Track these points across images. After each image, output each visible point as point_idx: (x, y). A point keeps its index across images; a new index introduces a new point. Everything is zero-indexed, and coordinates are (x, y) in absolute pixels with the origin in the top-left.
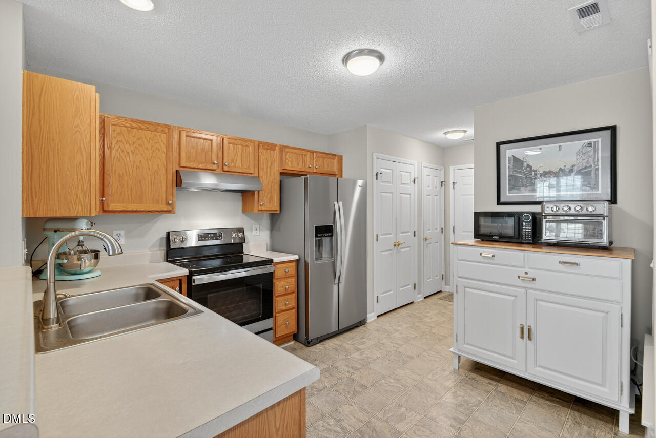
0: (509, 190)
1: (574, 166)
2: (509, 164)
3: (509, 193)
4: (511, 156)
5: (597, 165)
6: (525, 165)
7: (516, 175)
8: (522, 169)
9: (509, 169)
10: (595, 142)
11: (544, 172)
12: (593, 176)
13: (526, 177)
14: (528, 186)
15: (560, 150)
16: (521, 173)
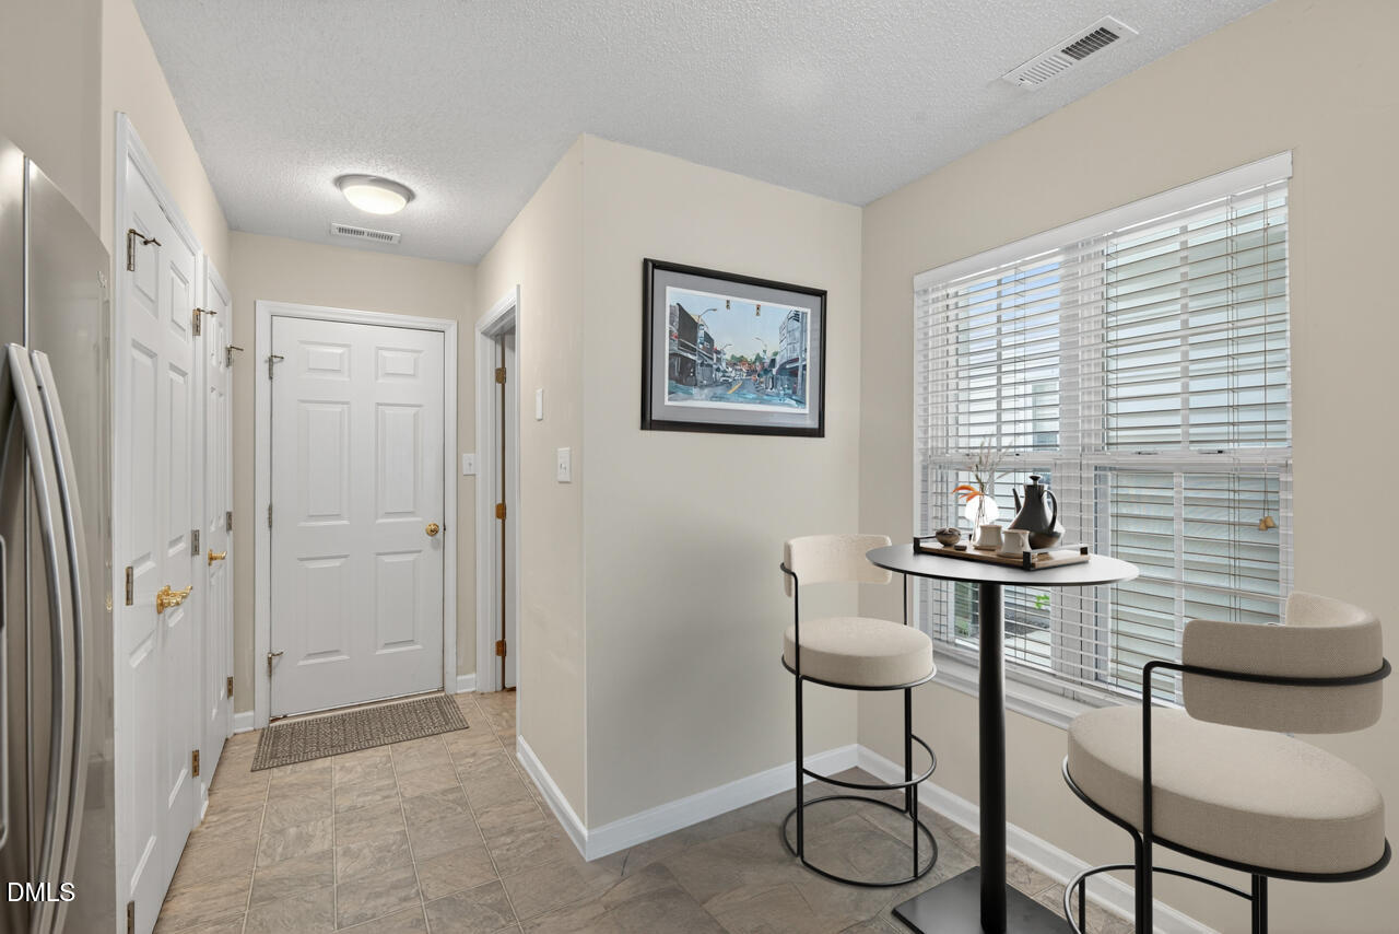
0: (670, 393)
1: (776, 354)
2: (671, 323)
3: (669, 400)
4: (675, 304)
5: (805, 360)
6: (701, 333)
7: (685, 354)
8: (695, 343)
9: (671, 339)
10: (803, 313)
11: (733, 357)
12: (799, 378)
13: (702, 364)
14: (706, 386)
15: (758, 314)
16: (693, 351)
